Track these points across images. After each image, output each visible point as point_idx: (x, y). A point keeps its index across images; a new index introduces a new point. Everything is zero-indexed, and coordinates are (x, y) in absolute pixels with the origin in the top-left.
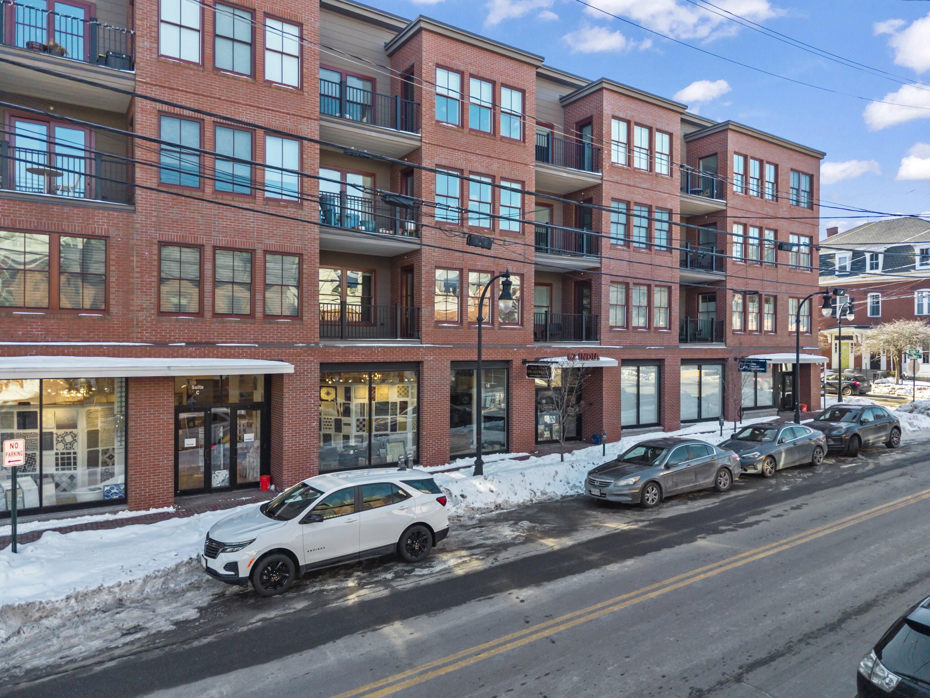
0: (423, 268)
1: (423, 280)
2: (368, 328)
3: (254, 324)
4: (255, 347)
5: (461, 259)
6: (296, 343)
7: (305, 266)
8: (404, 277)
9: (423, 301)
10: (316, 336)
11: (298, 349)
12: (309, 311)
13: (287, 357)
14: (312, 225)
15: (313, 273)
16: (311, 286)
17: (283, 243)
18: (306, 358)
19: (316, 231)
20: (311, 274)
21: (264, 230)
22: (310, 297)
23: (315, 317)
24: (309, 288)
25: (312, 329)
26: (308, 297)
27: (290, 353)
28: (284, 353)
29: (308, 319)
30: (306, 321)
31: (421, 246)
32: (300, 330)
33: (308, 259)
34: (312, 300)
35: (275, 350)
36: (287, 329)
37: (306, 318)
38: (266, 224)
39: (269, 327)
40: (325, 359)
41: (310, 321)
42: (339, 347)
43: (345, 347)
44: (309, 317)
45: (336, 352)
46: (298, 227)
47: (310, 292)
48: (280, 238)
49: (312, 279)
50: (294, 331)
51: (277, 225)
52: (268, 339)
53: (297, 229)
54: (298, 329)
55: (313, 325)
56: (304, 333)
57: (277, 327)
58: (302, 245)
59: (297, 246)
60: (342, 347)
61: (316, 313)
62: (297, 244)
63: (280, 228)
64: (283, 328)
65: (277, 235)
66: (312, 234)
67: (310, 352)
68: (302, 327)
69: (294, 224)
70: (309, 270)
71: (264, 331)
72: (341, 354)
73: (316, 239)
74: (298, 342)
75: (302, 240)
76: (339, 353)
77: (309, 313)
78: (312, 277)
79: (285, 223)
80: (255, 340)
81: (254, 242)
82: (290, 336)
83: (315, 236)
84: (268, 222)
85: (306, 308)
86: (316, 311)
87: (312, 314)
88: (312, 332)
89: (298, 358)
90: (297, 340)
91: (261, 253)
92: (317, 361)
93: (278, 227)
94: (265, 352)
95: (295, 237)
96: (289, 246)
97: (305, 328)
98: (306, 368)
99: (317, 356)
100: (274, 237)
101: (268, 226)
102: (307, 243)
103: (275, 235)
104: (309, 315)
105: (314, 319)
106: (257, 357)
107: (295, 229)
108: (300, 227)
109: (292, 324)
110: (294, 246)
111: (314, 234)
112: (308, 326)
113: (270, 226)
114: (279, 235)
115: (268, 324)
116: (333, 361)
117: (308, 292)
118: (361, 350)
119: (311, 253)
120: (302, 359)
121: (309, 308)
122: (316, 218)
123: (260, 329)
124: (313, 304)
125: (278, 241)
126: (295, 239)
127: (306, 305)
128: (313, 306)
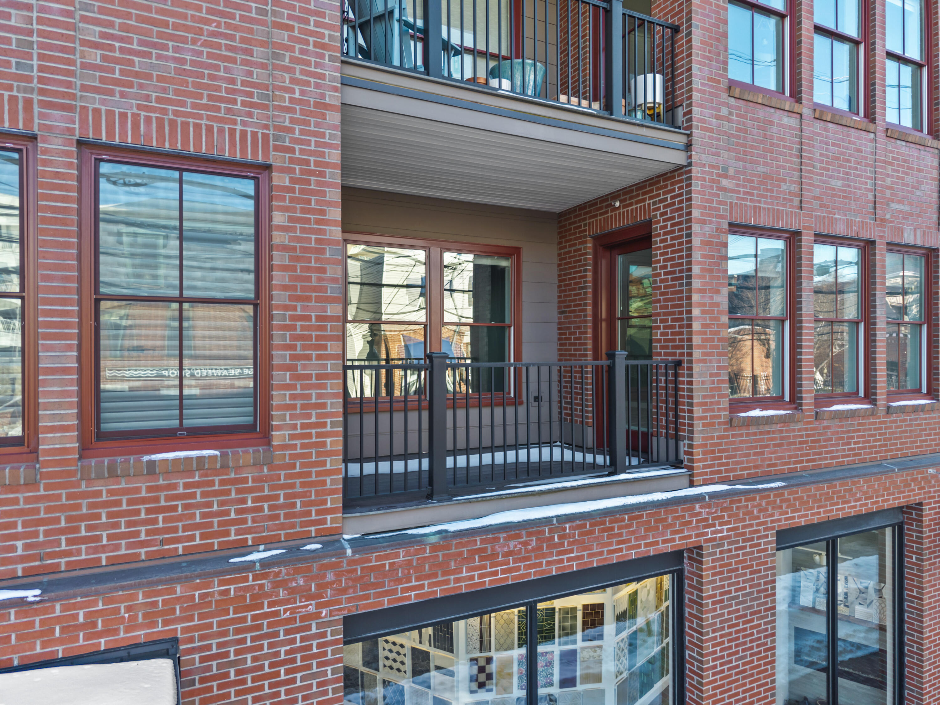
1: (695, 269)
2: (498, 411)
3: (32, 485)
4: (22, 601)
5: (796, 201)
6: (244, 547)
7: (279, 218)
8: (604, 264)
9: (696, 340)
10: (329, 505)
11: (246, 579)
12: (298, 406)
13: (196, 622)
14: (308, 50)
15: (313, 245)
16: (309, 299)
17: (175, 113)
18: (282, 608)
19: (327, 73)
20: (305, 250)
21: (78, 48)
22: (304, 347)
23: (324, 425)
24: (299, 309)
25: (314, 478)
26: (296, 345)
27: (211, 602)
28: (178, 608)
29: (292, 437)
30: (284, 447)
31: (690, 157)
32: (262, 489)
33: (291, 190)
34: (311, 360)
35: (134, 597)
36: (199, 491)
37: (287, 433)
38: (93, 24)
39: (111, 492)
40: (367, 597)
41: (303, 446)
42: (420, 542)
43: (445, 538)
44: (299, 431)
45: (410, 561)
46: (247, 49)
47: (301, 325)
48: (165, 90)
49: (309, 269)
50: (233, 495)
51: (148, 33)
52: (104, 546)
53: (242, 60)
54: (250, 484)
55: (314, 459)
56: (277, 497)
57: (150, 489)
58: (266, 127)
59: (244, 134)
60: (434, 539)
61: (329, 409)
62: (244, 123)
63: (165, 47)
64: (181, 490)
65: (149, 77)
66: (308, 84)
67: (301, 582)
68: (266, 476)
69: (232, 38)
70: (298, 234)
71: (84, 511)
72: (430, 569)
73: (327, 106)
74: (250, 543)
75: (265, 107)
76: (419, 568)
77: (298, 411)
78: (313, 264)
79: (187, 29)
80: (11, 564)
81: (28, 103)
82: (216, 520)
83: (323, 96)
84: (100, 13)
85: (288, 393)
86: (329, 401)
87: (314, 413)
88: (311, 492)
89: (249, 614)
90: (249, 531)
91: (67, 154)
92: (331, 611)
93: (156, 43)
94: (81, 619)
95: (234, 92)
96: (210, 129)
97: (283, 473)
98: (283, 650)
99: (332, 589)
100: (132, 87)
101: (100, 32)
102: (287, 121)
103: (137, 75)
104: (299, 422)
105: (318, 435)
106: (38, 650)
107: (233, 60)
108: (257, 50)
109: (222, 467)
110: (232, 132)
111: (317, 86)
112: (295, 468)
113: (112, 35)
114: (161, 79)
115: (102, 482)
116: (399, 599)
117: (294, 328)
118: (505, 539)
119: (307, 162)
120: (266, 616)
121: (299, 391)
122: (327, 21)
123: (62, 509)
124: (316, 374)
125: (154, 104)
126: (234, 102)
127: (288, 381)
128: (314, 381)
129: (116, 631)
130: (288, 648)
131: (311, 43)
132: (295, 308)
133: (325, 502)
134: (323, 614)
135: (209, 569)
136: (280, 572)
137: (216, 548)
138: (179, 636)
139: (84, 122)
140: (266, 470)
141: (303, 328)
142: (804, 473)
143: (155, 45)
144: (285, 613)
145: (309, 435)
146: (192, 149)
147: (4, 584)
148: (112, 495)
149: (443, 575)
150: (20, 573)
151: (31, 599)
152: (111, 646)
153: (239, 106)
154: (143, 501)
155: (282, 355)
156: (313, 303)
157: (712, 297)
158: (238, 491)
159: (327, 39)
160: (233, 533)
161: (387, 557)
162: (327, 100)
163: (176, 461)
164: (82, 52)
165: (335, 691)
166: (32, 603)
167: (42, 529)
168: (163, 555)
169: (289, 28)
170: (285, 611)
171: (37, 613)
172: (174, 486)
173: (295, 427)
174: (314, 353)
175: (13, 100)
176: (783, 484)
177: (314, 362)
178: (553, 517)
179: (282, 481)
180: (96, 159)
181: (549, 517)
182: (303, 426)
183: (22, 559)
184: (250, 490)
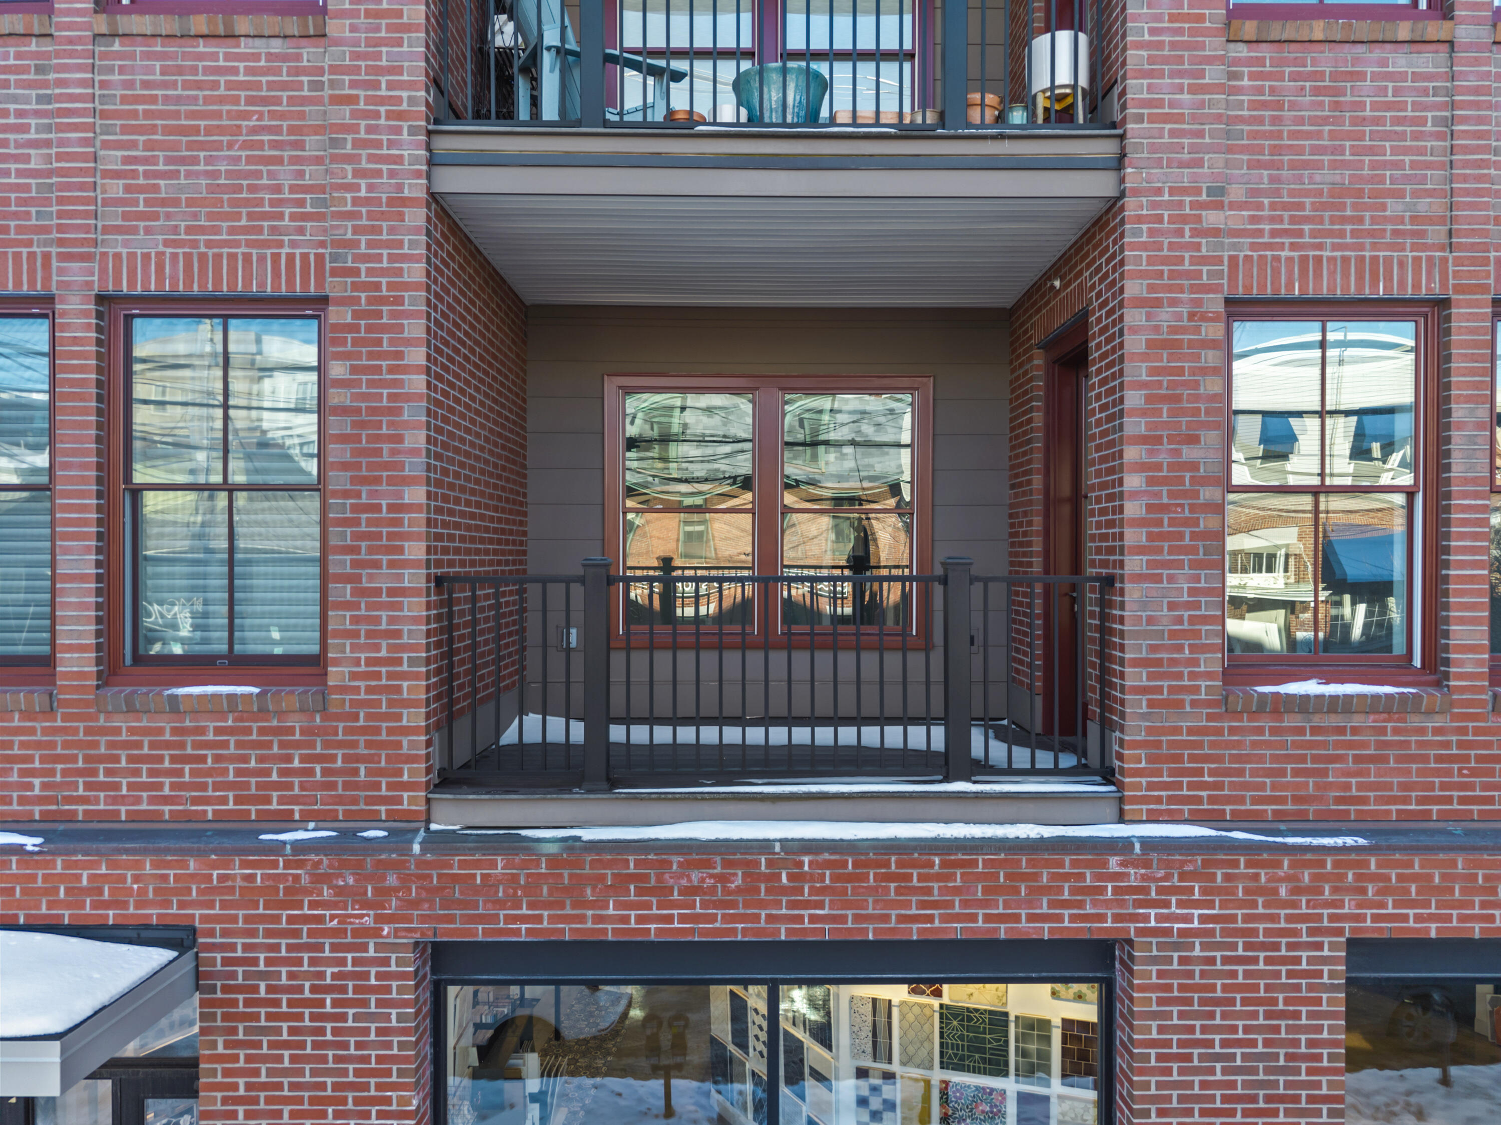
0: (1133, 317)
1: (1133, 399)
3: (49, 713)
4: (19, 849)
5: (1436, 233)
6: (285, 821)
9: (1133, 536)
10: (405, 778)
11: (275, 865)
12: (363, 633)
13: (217, 911)
14: (377, 126)
15: (385, 403)
16: (377, 480)
17: (209, 244)
18: (328, 913)
19: (406, 153)
20: (373, 411)
21: (99, 181)
22: (371, 550)
23: (399, 661)
24: (364, 495)
25: (384, 736)
26: (360, 547)
27: (234, 887)
28: (194, 887)
29: (354, 676)
30: (343, 689)
31: (1122, 180)
32: (312, 745)
33: (355, 328)
34: (380, 568)
35: (138, 865)
36: (232, 740)
37: (346, 670)
38: (115, 149)
39: (131, 731)
40: (451, 919)
41: (370, 690)
42: (528, 850)
43: (570, 849)
44: (363, 668)
45: (514, 878)
46: (296, 141)
47: (368, 519)
48: (195, 216)
49: (378, 438)
50: (275, 749)
51: (175, 147)
52: (123, 796)
53: (291, 157)
54: (297, 736)
55: (384, 709)
56: (333, 758)
57: (175, 731)
58: (322, 244)
59: (291, 258)
60: (552, 849)
61: (405, 640)
62: (293, 244)
63: (195, 161)
64: (211, 737)
65: (176, 202)
66: (378, 173)
67: (351, 881)
68: (319, 727)
69: (277, 130)
70: (364, 390)
71: (103, 750)
72: (550, 893)
73: (405, 202)
74: (297, 817)
75: (320, 217)
76: (532, 887)
77: (362, 640)
78: (384, 431)
79: (221, 130)
80: (29, 804)
81: (47, 257)
82: (253, 780)
83: (400, 187)
84: (122, 133)
85: (348, 614)
86: (406, 628)
87: (384, 644)
88: (380, 756)
89: (285, 913)
90: (295, 800)
91: (85, 313)
92: (396, 930)
93: (184, 157)
94: (85, 882)
95: (280, 202)
96: (247, 258)
97: (341, 725)
98: (329, 971)
99: (398, 898)
100: (158, 219)
101: (123, 157)
102: (350, 231)
103: (164, 202)
104: (363, 656)
105: (391, 676)
106: (44, 910)
107: (279, 161)
108: (310, 140)
109: (260, 710)
110: (276, 257)
111: (392, 174)
112: (357, 719)
113: (135, 157)
114: (191, 202)
115: (121, 716)
116: (501, 932)
117: (356, 522)
118: (680, 865)
119: (377, 286)
120: (306, 919)
121: (363, 612)
122: (405, 77)
123: (79, 745)
124: (388, 588)
125: (183, 237)
126: (281, 216)
127: (348, 597)
128: (384, 598)
129: (124, 905)
130: (336, 970)
131: (383, 114)
132: (358, 495)
133: (400, 772)
134: (385, 933)
135: (227, 843)
136: (320, 862)
137: (253, 817)
138: (197, 925)
139: (103, 271)
140: (318, 719)
141: (369, 522)
142: (1450, 826)
143: (183, 161)
144: (331, 920)
145: (377, 676)
146: (225, 289)
147: (7, 826)
148: (132, 734)
149: (573, 907)
150: (37, 817)
151: (29, 848)
152: (120, 921)
153: (286, 222)
154: (168, 745)
155: (340, 561)
156: (384, 487)
157: (1177, 453)
158: (282, 745)
159: (405, 104)
160: (275, 800)
161: (477, 865)
162: (406, 193)
163: (201, 697)
164: (103, 185)
165: (402, 1045)
166: (32, 853)
167: (59, 767)
168: (189, 817)
169: (351, 100)
170: (332, 917)
171: (38, 865)
172: (202, 731)
173: (357, 662)
174: (385, 558)
175: (32, 256)
176: (1361, 841)
177: (385, 571)
178: (775, 840)
179: (340, 737)
180: (126, 316)
181: (768, 840)
182: (370, 662)
183: (40, 800)
184: (297, 745)
